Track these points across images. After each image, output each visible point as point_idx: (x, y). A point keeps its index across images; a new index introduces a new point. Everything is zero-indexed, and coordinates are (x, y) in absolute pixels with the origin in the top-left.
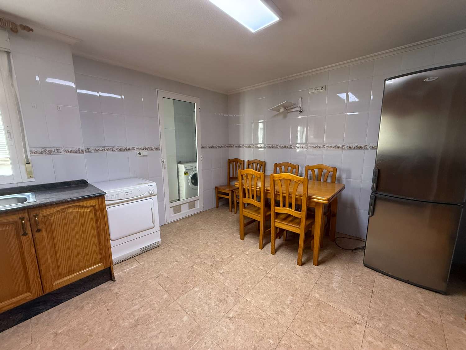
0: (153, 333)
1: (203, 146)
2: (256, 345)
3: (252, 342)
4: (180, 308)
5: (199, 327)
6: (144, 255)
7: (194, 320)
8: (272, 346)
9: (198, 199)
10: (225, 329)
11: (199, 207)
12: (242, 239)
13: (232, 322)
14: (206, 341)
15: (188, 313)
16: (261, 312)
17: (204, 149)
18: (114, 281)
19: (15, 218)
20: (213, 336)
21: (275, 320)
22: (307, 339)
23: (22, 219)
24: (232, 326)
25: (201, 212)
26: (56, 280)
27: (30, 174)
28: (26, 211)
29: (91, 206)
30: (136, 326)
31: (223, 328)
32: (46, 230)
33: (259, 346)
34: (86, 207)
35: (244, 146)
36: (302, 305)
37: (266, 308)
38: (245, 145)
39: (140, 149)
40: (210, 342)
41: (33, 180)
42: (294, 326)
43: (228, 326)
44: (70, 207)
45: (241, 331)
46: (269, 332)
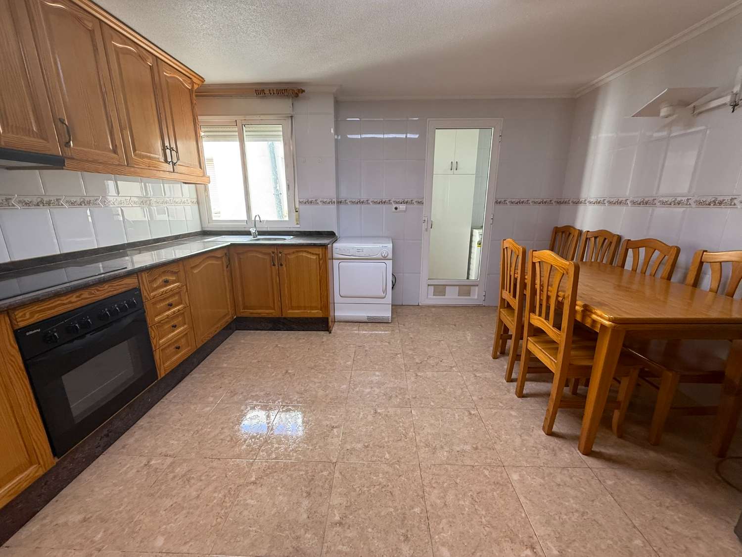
0: (316, 380)
1: (499, 200)
2: (371, 446)
3: (371, 441)
4: (348, 378)
5: (347, 398)
6: (370, 325)
7: (349, 392)
8: (383, 458)
9: (477, 285)
10: (362, 415)
11: (476, 297)
12: (495, 357)
13: (374, 416)
14: (339, 410)
15: (351, 385)
16: (412, 430)
17: (498, 206)
18: (330, 333)
19: (270, 251)
20: (348, 411)
21: (416, 447)
22: (427, 489)
23: (273, 253)
24: (370, 418)
25: (479, 306)
26: (289, 309)
27: (298, 221)
28: (276, 247)
29: (316, 254)
30: (312, 369)
31: (362, 413)
32: (286, 266)
33: (371, 448)
34: (313, 254)
35: (586, 202)
36: (473, 464)
37: (421, 432)
38: (589, 200)
39: (397, 203)
40: (341, 414)
41: (299, 226)
42: (430, 469)
43: (367, 415)
44: (301, 251)
45: (372, 427)
46: (395, 448)
